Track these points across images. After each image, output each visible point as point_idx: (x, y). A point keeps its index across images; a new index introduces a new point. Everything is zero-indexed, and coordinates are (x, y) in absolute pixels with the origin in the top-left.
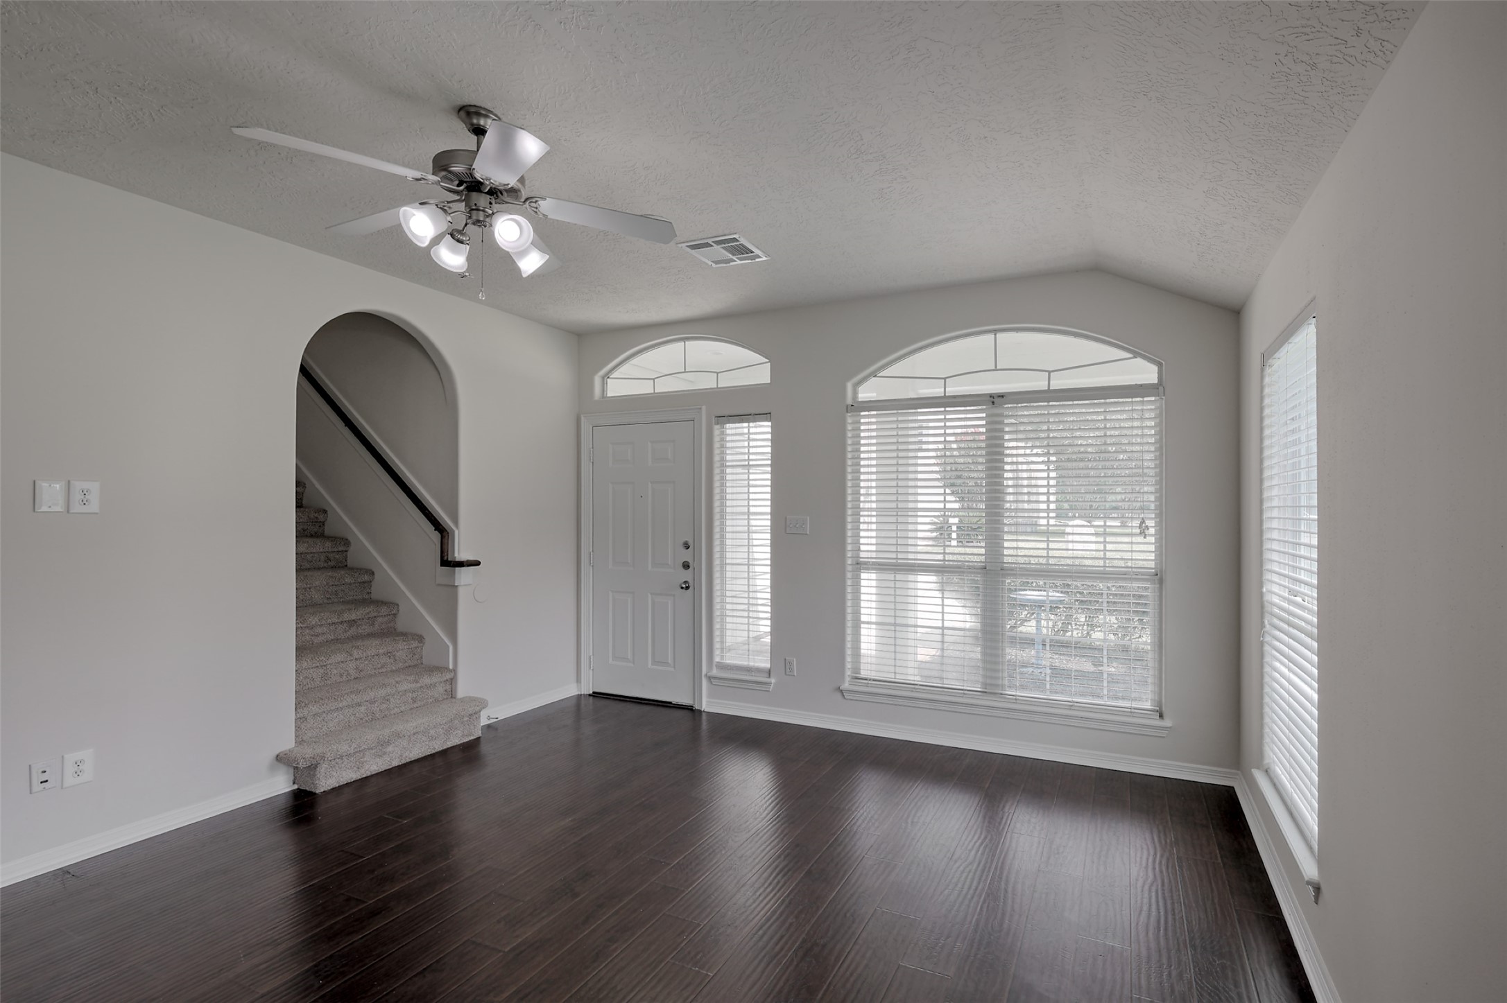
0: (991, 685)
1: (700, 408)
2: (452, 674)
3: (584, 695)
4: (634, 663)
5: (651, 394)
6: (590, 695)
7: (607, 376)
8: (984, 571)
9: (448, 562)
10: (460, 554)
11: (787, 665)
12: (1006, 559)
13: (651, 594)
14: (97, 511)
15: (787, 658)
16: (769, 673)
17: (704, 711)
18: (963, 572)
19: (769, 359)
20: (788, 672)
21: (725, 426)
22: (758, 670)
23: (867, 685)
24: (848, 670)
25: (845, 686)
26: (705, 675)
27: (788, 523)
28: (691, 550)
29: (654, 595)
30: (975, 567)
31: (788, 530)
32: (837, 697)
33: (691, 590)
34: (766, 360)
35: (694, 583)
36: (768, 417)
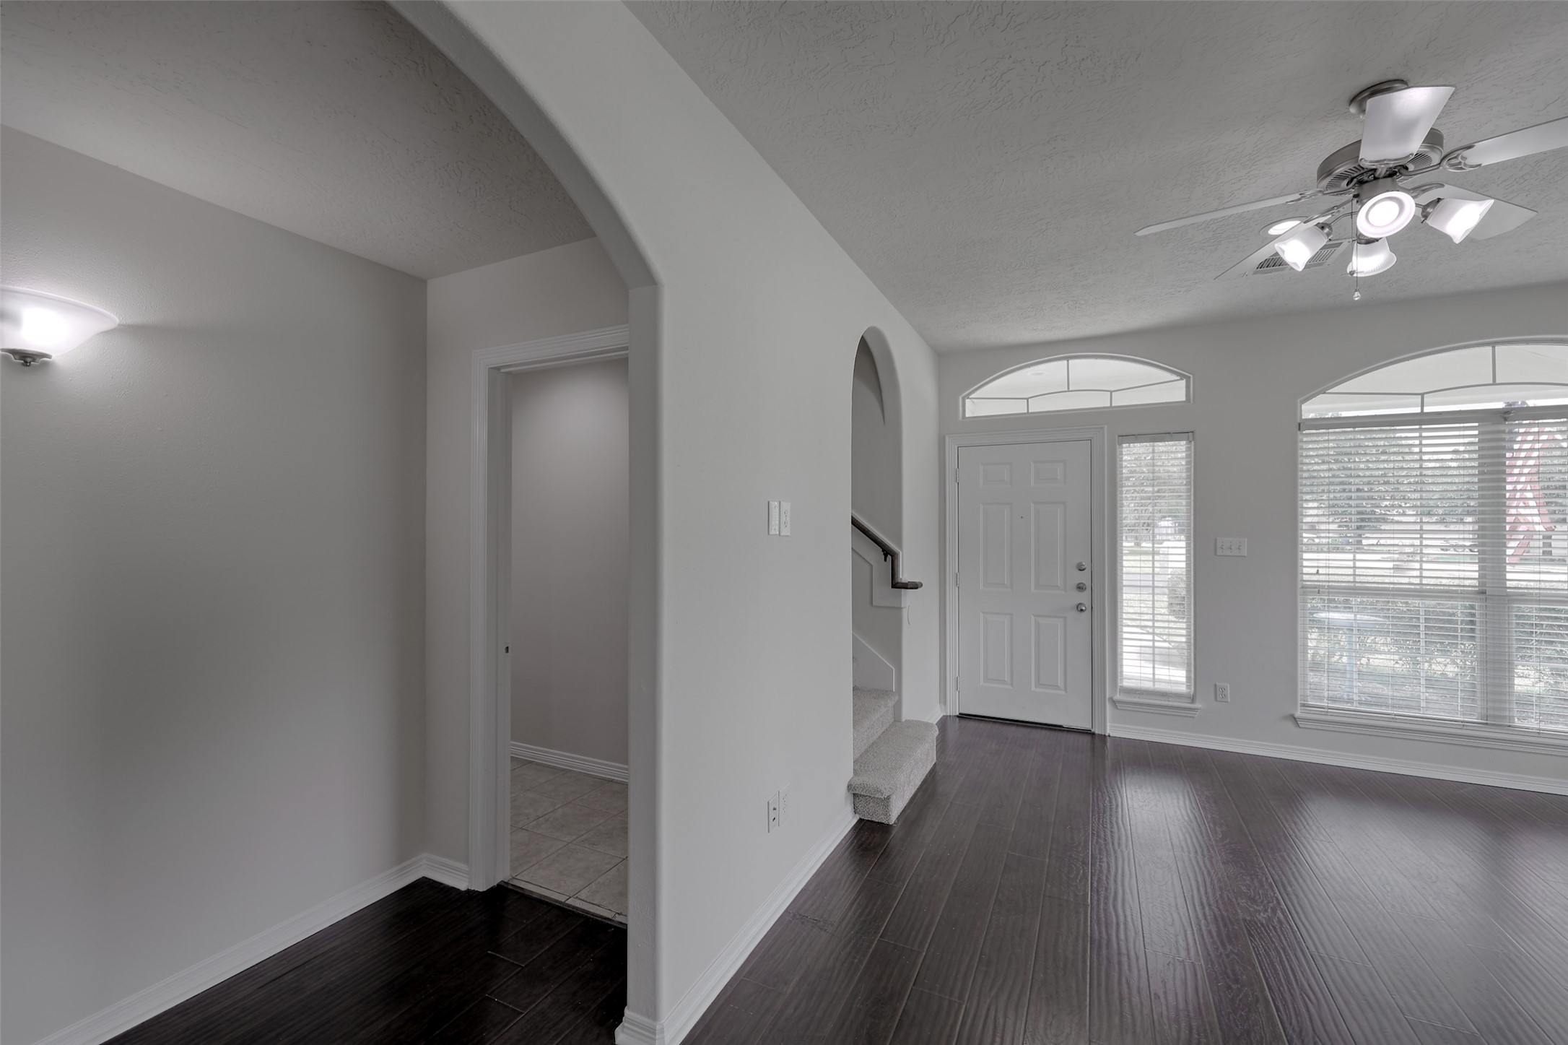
0: (1494, 717)
1: (1103, 428)
2: (897, 698)
3: (950, 716)
4: (1012, 685)
5: (1025, 414)
6: (958, 716)
7: (967, 396)
8: (1483, 596)
9: (896, 585)
10: (904, 576)
11: (1218, 693)
12: (1509, 584)
13: (1034, 616)
14: (789, 534)
15: (1217, 684)
16: (1193, 699)
17: (1109, 736)
18: (1451, 597)
19: (1182, 377)
20: (1219, 699)
21: (1124, 445)
22: (1178, 696)
23: (1326, 714)
24: (1299, 698)
25: (1298, 714)
26: (1109, 699)
27: (1219, 545)
28: (1087, 572)
29: (1038, 616)
30: (1468, 592)
31: (1219, 552)
32: (1289, 725)
33: (1088, 613)
34: (1179, 378)
35: (1093, 606)
36: (1190, 435)
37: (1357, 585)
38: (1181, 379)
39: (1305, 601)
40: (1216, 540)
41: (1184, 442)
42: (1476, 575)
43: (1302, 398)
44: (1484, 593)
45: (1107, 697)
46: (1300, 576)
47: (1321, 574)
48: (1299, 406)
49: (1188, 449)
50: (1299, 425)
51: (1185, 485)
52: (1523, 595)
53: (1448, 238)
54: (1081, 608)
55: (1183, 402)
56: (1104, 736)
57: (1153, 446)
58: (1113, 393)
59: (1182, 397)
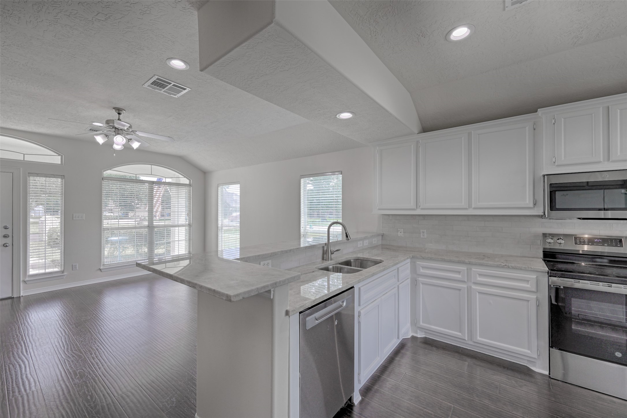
0: (151, 256)
1: (19, 169)
8: (149, 227)
11: (73, 267)
12: (154, 224)
16: (63, 272)
17: (22, 296)
18: (142, 228)
20: (73, 269)
21: (31, 177)
23: (110, 266)
24: (102, 263)
25: (102, 268)
26: (22, 281)
27: (74, 216)
28: (10, 229)
30: (146, 226)
31: (74, 219)
32: (99, 272)
33: (10, 248)
34: (58, 155)
35: (13, 244)
36: (62, 177)
37: (119, 227)
38: (59, 156)
39: (104, 233)
40: (73, 214)
41: (60, 179)
42: (148, 222)
43: (104, 170)
45: (21, 280)
46: (102, 225)
47: (109, 224)
48: (102, 173)
49: (62, 182)
50: (103, 178)
51: (60, 195)
52: (157, 226)
53: (133, 148)
54: (5, 245)
55: (59, 164)
56: (20, 297)
57: (46, 179)
58: (25, 155)
59: (60, 163)
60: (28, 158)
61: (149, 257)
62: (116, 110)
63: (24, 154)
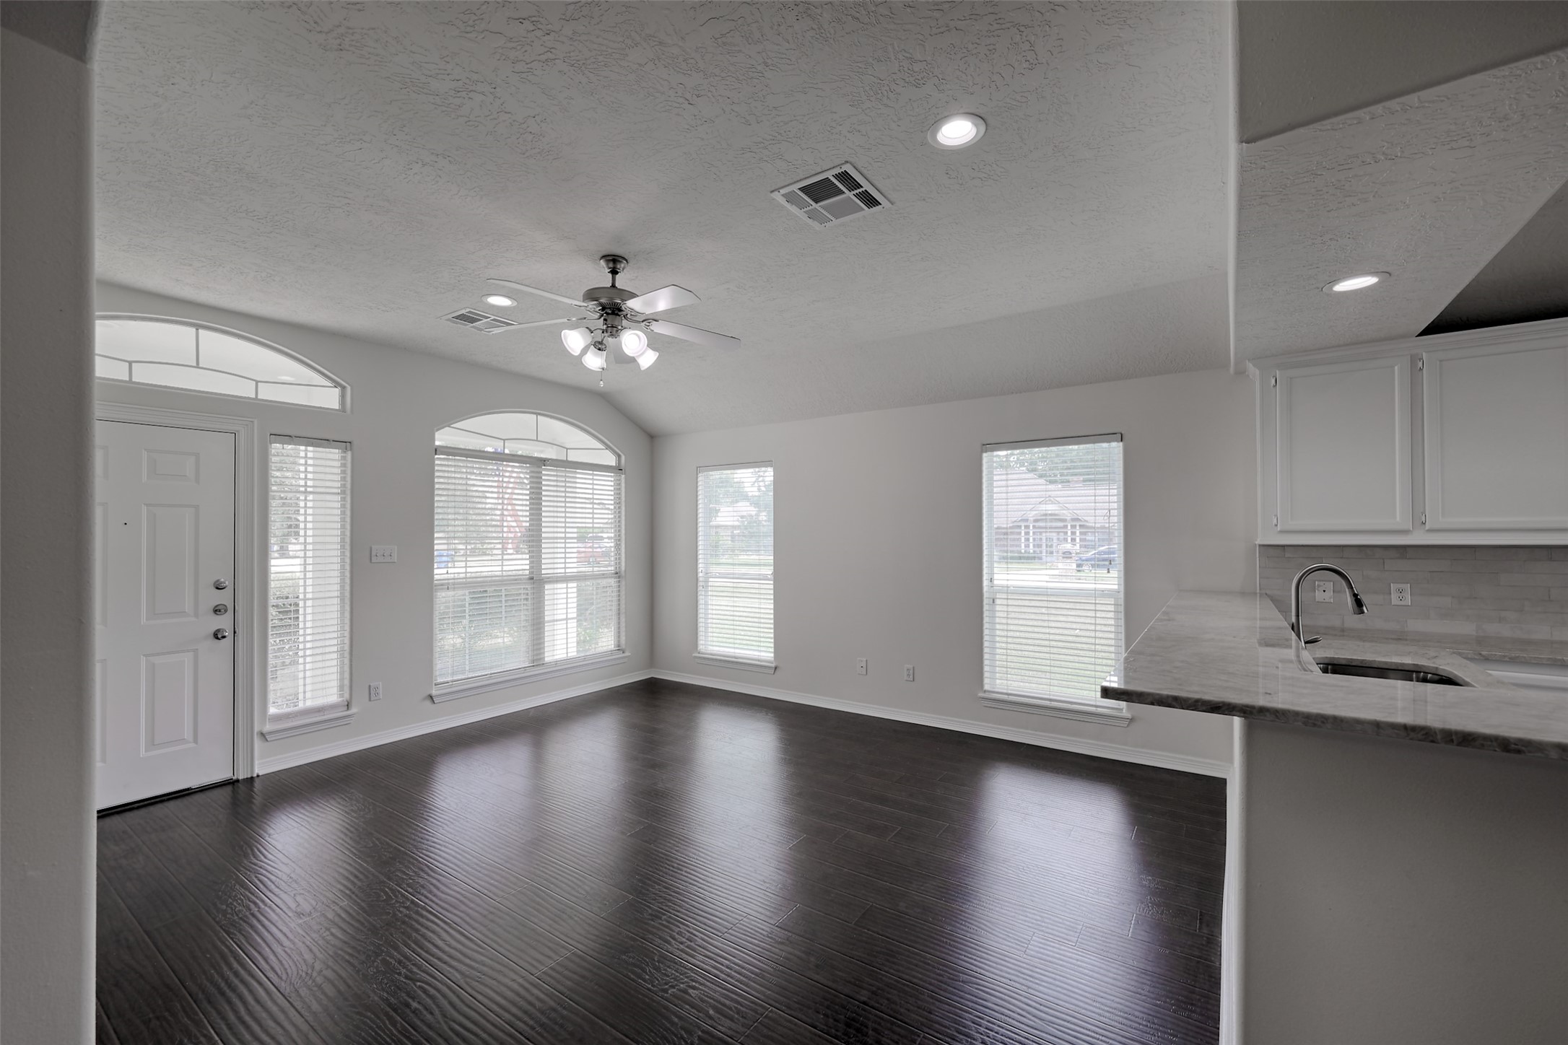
0: (537, 660)
1: (251, 421)
8: (532, 581)
11: (371, 693)
12: (543, 572)
13: (147, 655)
15: (370, 685)
16: (348, 706)
17: (258, 776)
18: (517, 583)
19: (337, 385)
20: (372, 699)
21: (275, 446)
22: (333, 707)
23: (451, 686)
24: (434, 679)
25: (434, 692)
26: (257, 735)
27: (374, 553)
28: (229, 591)
29: (153, 655)
30: (525, 578)
31: (374, 559)
32: (428, 703)
33: (229, 641)
34: (333, 385)
35: (236, 629)
36: (345, 444)
38: (337, 387)
39: (438, 597)
40: (371, 548)
41: (339, 452)
42: (528, 567)
43: (437, 428)
44: (532, 578)
45: (256, 730)
46: (435, 576)
47: (447, 574)
48: (433, 433)
49: (344, 458)
50: (436, 450)
54: (217, 635)
55: (336, 410)
56: (252, 778)
57: (306, 450)
58: (259, 384)
59: (336, 406)
60: (267, 393)
61: (533, 661)
62: (608, 261)
63: (257, 382)
